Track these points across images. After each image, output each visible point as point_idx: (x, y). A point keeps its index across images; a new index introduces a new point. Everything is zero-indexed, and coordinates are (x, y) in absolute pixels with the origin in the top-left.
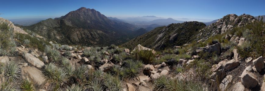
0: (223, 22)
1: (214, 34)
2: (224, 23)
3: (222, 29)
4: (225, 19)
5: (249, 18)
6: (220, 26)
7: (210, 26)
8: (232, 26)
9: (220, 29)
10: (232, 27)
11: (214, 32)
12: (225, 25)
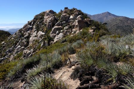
0: (33, 25)
1: (19, 48)
2: (34, 27)
3: (31, 38)
4: (37, 19)
5: (72, 14)
6: (29, 33)
7: (14, 36)
8: (43, 33)
9: (28, 37)
10: (42, 35)
11: (18, 45)
12: (36, 32)
